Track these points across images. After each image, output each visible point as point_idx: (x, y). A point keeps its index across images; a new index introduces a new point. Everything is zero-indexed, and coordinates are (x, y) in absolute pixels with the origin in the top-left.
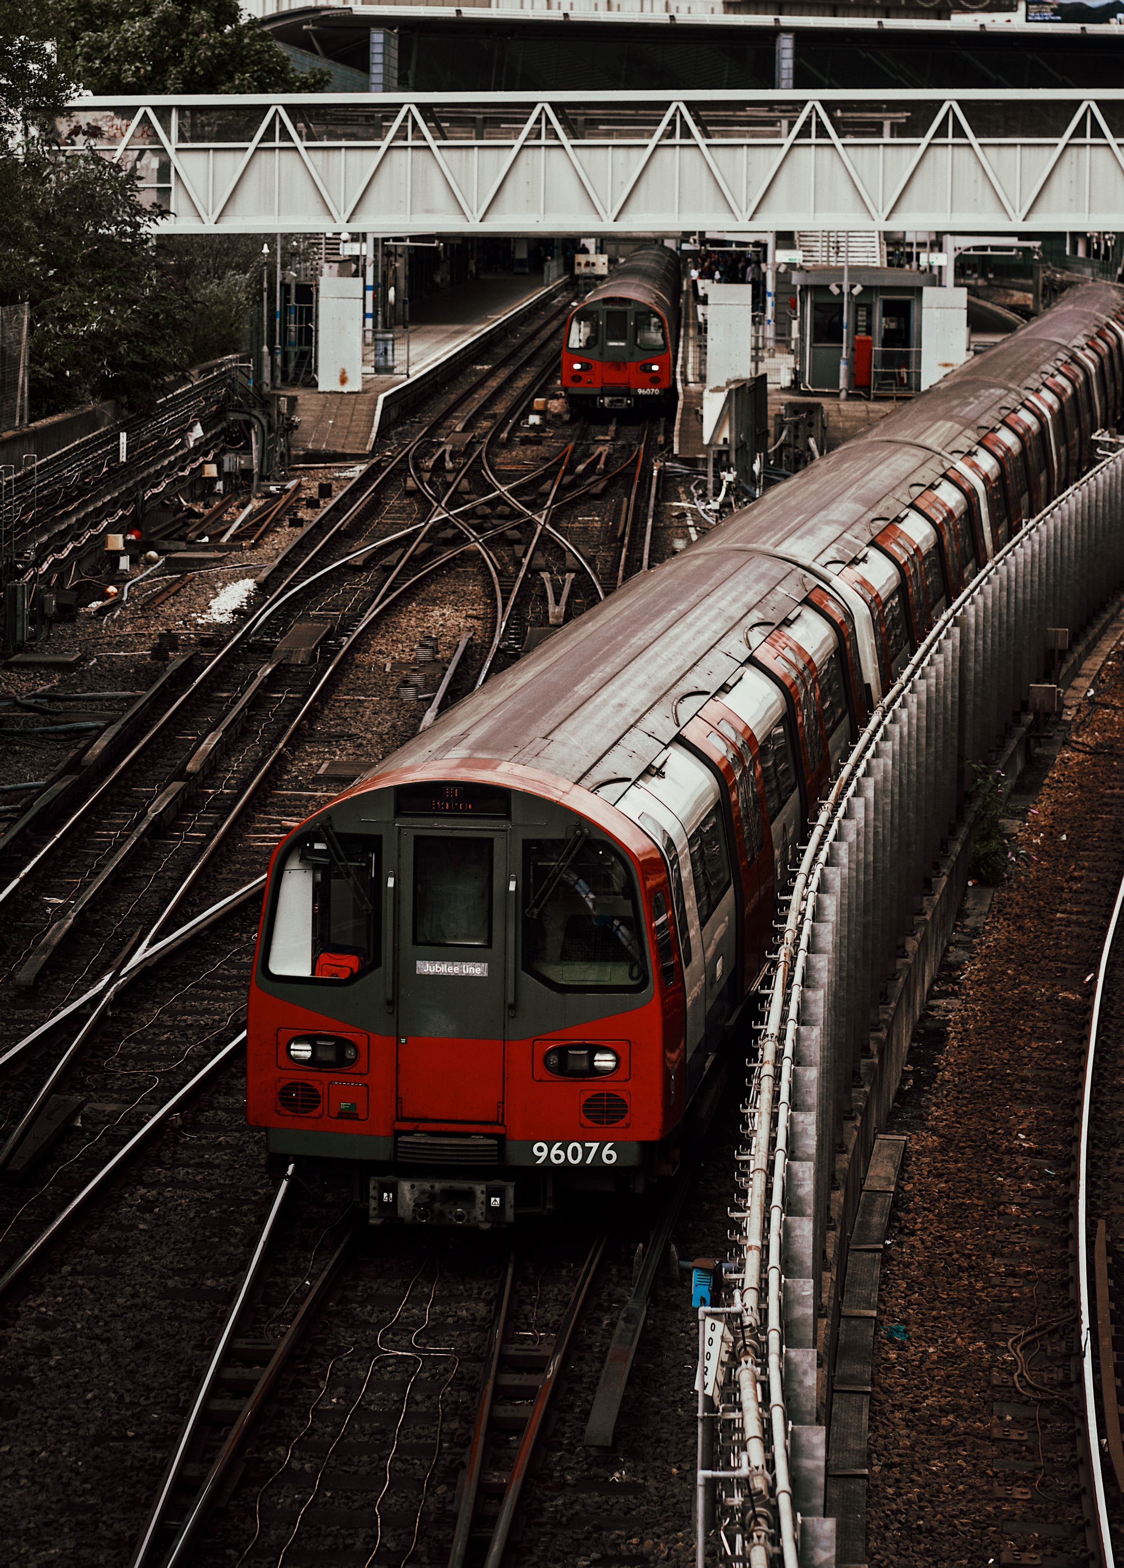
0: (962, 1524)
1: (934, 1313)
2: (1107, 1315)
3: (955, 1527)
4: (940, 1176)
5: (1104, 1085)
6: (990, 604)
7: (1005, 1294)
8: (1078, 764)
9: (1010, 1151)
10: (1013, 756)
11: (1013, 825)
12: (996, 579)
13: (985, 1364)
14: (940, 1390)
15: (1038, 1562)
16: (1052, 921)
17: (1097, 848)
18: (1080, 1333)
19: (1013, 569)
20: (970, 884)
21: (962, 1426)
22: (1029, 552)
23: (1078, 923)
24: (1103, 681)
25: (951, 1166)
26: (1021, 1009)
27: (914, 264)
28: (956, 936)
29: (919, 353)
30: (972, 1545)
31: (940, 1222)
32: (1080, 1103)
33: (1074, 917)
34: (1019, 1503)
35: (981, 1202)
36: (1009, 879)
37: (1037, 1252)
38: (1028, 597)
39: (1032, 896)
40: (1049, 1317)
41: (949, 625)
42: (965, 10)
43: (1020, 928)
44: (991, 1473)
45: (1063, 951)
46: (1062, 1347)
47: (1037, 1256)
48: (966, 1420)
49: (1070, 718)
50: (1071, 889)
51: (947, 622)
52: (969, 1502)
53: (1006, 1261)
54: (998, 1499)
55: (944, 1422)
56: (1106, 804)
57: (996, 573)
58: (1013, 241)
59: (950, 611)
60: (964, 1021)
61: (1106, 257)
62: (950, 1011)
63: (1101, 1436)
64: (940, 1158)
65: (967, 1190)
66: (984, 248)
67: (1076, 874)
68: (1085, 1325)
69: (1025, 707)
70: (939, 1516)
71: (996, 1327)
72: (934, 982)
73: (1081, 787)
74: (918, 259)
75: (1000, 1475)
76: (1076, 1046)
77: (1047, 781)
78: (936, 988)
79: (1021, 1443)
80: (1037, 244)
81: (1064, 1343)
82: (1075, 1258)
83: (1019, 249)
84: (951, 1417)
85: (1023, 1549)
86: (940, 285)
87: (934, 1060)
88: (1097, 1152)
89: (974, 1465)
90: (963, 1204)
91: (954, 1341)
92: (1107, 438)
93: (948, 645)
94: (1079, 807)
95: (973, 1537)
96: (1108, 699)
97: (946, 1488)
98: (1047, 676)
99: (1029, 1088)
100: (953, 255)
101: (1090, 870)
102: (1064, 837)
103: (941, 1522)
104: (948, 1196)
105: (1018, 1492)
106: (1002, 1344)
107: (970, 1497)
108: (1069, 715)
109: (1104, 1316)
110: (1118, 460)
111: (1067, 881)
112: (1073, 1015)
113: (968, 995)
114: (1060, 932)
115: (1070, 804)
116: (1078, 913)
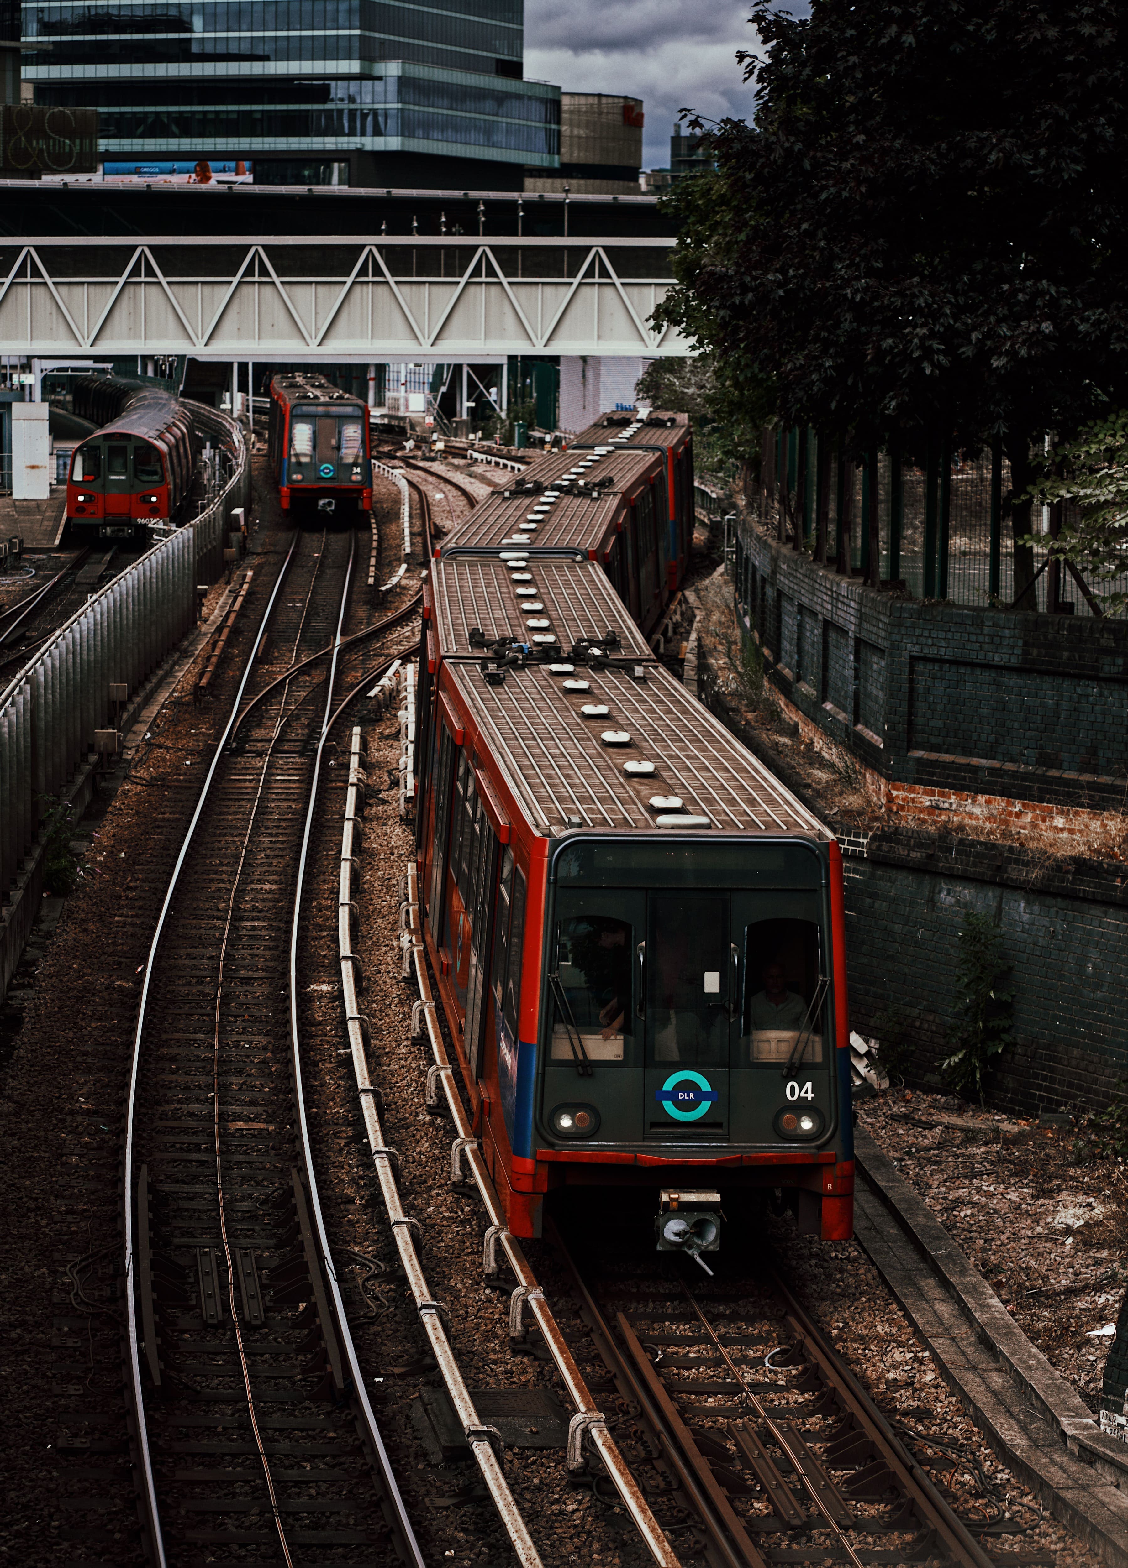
0: (26, 1417)
1: (7, 1247)
2: (147, 1243)
3: (20, 1420)
4: (13, 1135)
5: (150, 1056)
6: (58, 665)
7: (65, 1229)
8: (136, 794)
9: (71, 1112)
10: (81, 791)
11: (82, 846)
12: (63, 645)
13: (47, 1286)
14: (10, 1310)
15: (88, 1445)
16: (111, 923)
17: (148, 863)
18: (125, 1257)
19: (78, 636)
20: (45, 895)
21: (27, 1337)
22: (92, 621)
23: (133, 925)
24: (158, 726)
25: (23, 1126)
26: (84, 996)
27: (8, 383)
28: (32, 938)
29: (10, 458)
30: (33, 1434)
31: (13, 1173)
32: (130, 1071)
33: (129, 920)
34: (73, 1398)
35: (47, 1155)
36: (77, 890)
37: (92, 1193)
38: (92, 658)
39: (95, 904)
40: (101, 1246)
41: (22, 683)
42: (54, 172)
43: (85, 930)
44: (50, 1375)
45: (119, 948)
46: (110, 1270)
47: (92, 1197)
48: (31, 1332)
49: (130, 757)
50: (127, 897)
51: (20, 680)
52: (32, 1399)
53: (67, 1202)
54: (56, 1396)
55: (13, 1335)
56: (158, 827)
57: (63, 639)
58: (89, 364)
59: (23, 671)
60: (37, 1008)
61: (170, 376)
62: (26, 1000)
63: (140, 1339)
64: (14, 1120)
65: (36, 1146)
66: (65, 369)
67: (131, 884)
68: (129, 1251)
69: (91, 749)
70: (7, 1412)
71: (57, 1256)
72: (13, 976)
73: (138, 813)
74: (11, 379)
75: (59, 1376)
76: (127, 1024)
77: (110, 809)
78: (15, 982)
79: (75, 1349)
80: (110, 366)
81: (111, 1266)
82: (122, 1197)
83: (94, 370)
84: (19, 1331)
85: (75, 1435)
86: (31, 401)
87: (12, 1040)
88: (143, 1110)
89: (37, 1369)
90: (32, 1157)
91: (22, 1269)
92: (161, 526)
93: (20, 699)
94: (136, 830)
95: (35, 1428)
96: (162, 740)
97: (13, 1389)
98: (111, 723)
99: (89, 1060)
100: (40, 376)
101: (143, 881)
102: (123, 855)
103: (8, 1416)
104: (20, 1151)
105: (72, 1389)
106: (61, 1269)
107: (33, 1395)
108: (129, 754)
109: (144, 1243)
110: (169, 544)
111: (124, 891)
112: (126, 999)
113: (41, 986)
114: (117, 932)
115: (129, 827)
116: (132, 916)
